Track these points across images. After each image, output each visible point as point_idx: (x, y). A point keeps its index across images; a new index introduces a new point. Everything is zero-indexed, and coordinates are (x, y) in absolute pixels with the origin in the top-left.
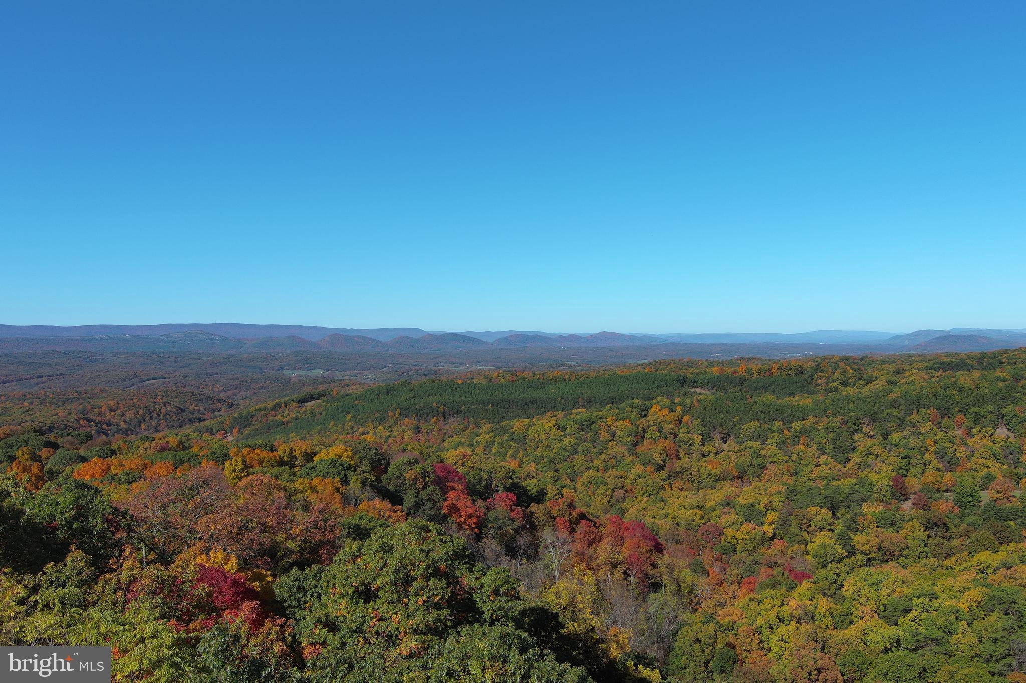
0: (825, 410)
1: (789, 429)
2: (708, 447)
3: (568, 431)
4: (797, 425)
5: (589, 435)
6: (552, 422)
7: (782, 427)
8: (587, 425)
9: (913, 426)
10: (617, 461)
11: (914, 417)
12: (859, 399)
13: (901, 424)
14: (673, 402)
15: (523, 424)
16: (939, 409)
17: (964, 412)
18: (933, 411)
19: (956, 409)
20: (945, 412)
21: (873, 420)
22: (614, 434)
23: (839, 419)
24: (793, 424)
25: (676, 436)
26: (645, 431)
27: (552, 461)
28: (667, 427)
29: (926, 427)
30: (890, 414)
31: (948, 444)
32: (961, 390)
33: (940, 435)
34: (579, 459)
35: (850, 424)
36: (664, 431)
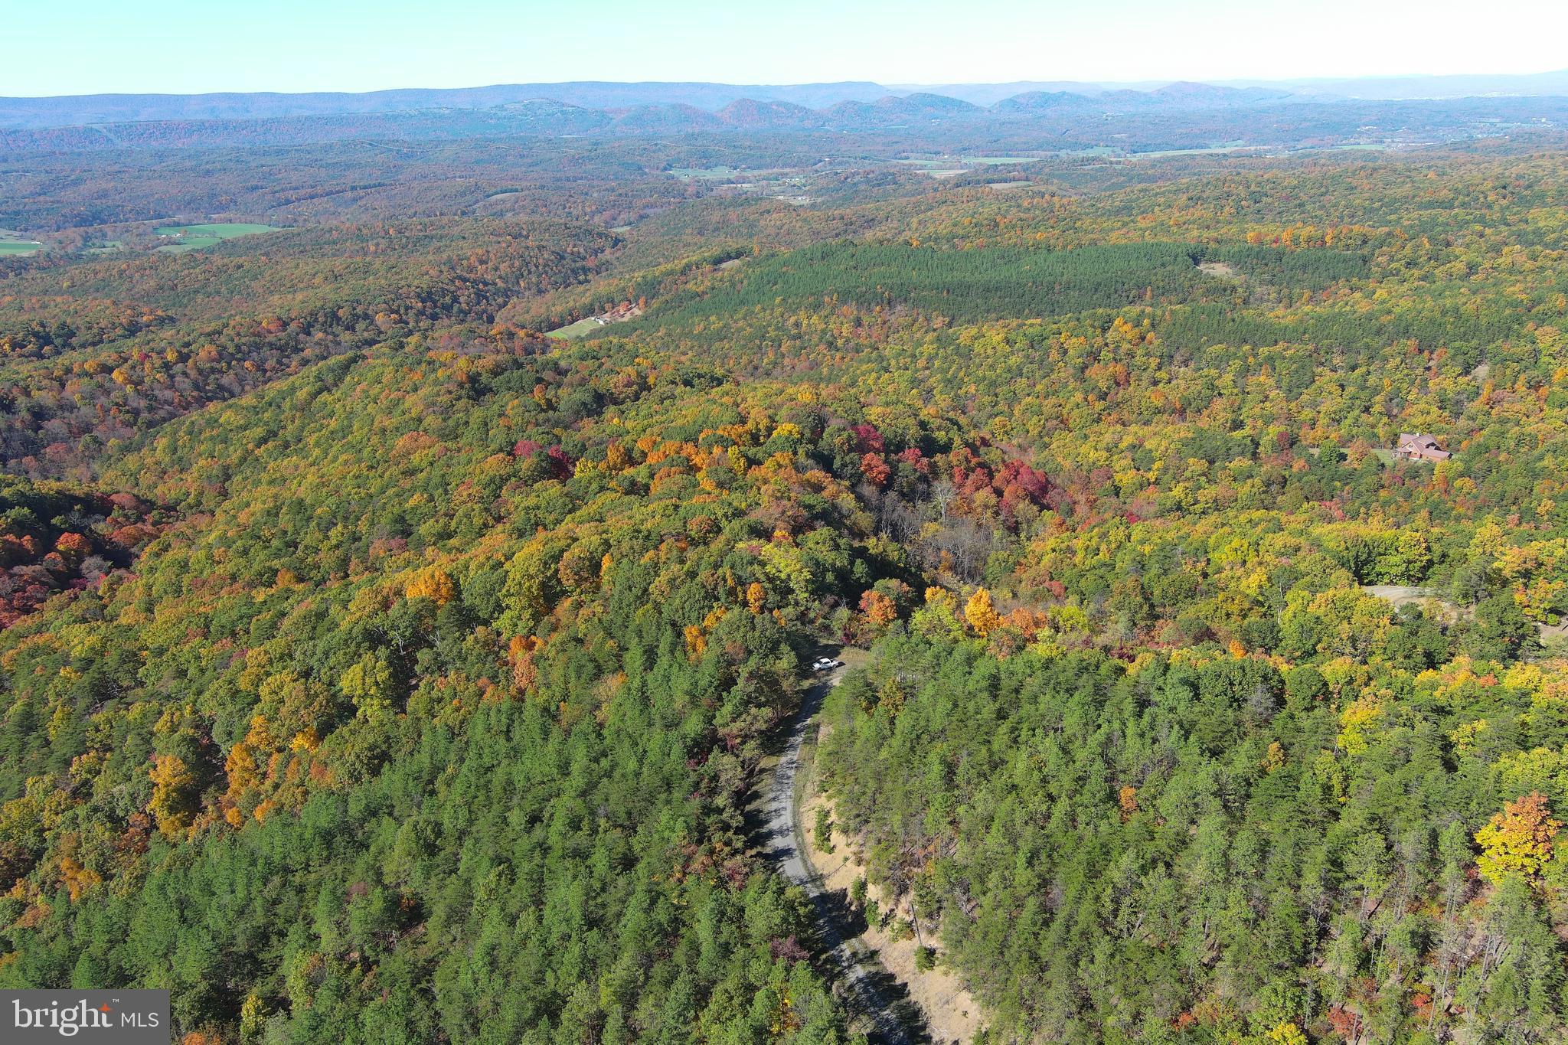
3: (1016, 346)
5: (1038, 354)
6: (1002, 334)
8: (1038, 341)
14: (1142, 313)
17: (1448, 345)
18: (1413, 343)
22: (1066, 352)
26: (1100, 351)
27: (993, 384)
28: (1127, 347)
34: (1021, 383)
36: (1121, 351)
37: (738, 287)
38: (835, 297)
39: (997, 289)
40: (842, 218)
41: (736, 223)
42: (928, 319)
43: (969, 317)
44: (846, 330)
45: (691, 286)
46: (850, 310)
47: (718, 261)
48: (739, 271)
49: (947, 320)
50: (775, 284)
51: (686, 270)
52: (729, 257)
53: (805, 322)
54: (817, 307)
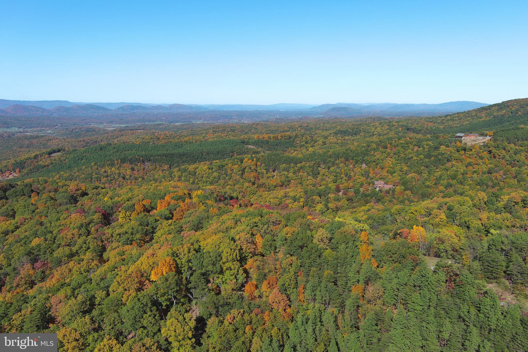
0: (308, 159)
1: (296, 167)
2: (269, 175)
3: (213, 170)
4: (299, 165)
5: (224, 171)
6: (206, 167)
7: (294, 166)
8: (221, 167)
9: (337, 164)
10: (237, 182)
11: (337, 162)
12: (319, 155)
13: (333, 164)
14: (252, 156)
15: (193, 167)
16: (345, 158)
17: (353, 159)
18: (343, 159)
19: (350, 158)
20: (347, 160)
21: (324, 163)
23: (313, 163)
24: (298, 165)
25: (256, 171)
26: (245, 169)
28: (253, 167)
29: (341, 165)
30: (330, 160)
31: (348, 171)
32: (351, 151)
33: (346, 168)
35: (317, 164)
36: (252, 169)
37: (64, 162)
38: (119, 161)
39: (184, 155)
40: (84, 141)
41: (36, 144)
42: (161, 166)
43: (176, 165)
44: (129, 172)
45: (41, 163)
46: (127, 165)
47: (50, 153)
48: (62, 156)
49: (169, 166)
50: (82, 160)
51: (36, 157)
52: (54, 152)
53: (109, 170)
54: (112, 165)
